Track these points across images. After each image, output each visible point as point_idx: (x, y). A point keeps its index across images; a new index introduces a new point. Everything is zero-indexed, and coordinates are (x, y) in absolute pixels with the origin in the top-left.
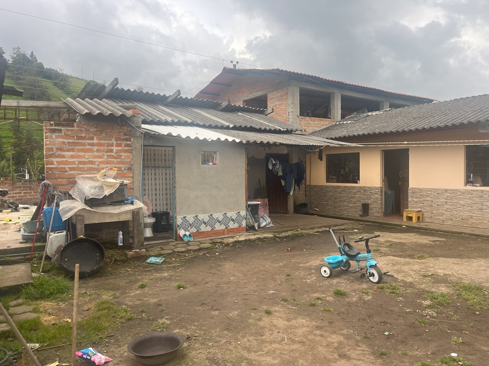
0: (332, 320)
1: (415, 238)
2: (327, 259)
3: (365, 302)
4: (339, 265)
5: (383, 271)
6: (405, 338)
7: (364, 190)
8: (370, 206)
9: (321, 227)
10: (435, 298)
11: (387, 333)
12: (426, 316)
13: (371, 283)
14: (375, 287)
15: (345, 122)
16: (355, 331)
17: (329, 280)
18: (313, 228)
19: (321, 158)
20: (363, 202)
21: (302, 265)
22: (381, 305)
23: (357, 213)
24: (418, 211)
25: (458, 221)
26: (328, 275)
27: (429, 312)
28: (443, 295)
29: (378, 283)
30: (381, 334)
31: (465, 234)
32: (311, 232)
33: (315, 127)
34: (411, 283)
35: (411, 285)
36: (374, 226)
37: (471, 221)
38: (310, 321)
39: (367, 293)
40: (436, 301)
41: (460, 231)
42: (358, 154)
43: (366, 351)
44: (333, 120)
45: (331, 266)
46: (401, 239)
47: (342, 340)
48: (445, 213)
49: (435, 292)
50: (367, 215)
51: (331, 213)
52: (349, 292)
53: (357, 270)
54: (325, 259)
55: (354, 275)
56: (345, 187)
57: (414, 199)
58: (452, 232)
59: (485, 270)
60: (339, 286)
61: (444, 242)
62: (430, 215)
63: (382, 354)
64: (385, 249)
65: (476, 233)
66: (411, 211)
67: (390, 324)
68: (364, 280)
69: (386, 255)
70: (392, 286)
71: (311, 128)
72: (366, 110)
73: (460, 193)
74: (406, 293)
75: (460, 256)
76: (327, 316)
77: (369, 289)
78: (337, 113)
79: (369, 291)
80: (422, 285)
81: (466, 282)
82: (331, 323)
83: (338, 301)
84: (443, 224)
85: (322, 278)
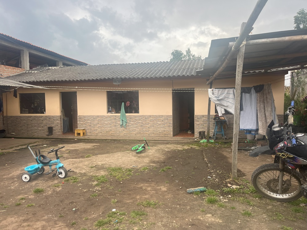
0: (35, 212)
1: (83, 146)
2: (26, 169)
3: (57, 193)
4: (36, 171)
5: (68, 169)
6: (85, 209)
7: (49, 118)
8: (54, 128)
9: (18, 146)
10: (99, 179)
11: (74, 209)
12: (96, 191)
13: (60, 179)
14: (63, 181)
15: (33, 72)
16: (53, 214)
17: (29, 183)
18: (12, 148)
19: (15, 96)
20: (48, 126)
21: (6, 177)
22: (68, 192)
23: (45, 134)
24: (84, 129)
25: (105, 133)
26: (28, 180)
27: (97, 188)
28: (103, 177)
29: (64, 178)
30: (70, 211)
31: (108, 140)
32: (11, 150)
33: (9, 73)
34: (85, 173)
35: (85, 174)
36: (57, 141)
37: (111, 132)
38: (17, 218)
39: (58, 187)
40: (100, 181)
41: (106, 139)
42: (44, 94)
43: (62, 226)
44: (23, 69)
45: (30, 173)
46: (75, 147)
47: (45, 224)
48: (98, 129)
49: (99, 176)
50: (52, 134)
51: (25, 136)
52: (46, 188)
53: (50, 172)
54: (25, 169)
55: (47, 176)
56: (35, 116)
57: (81, 122)
58: (102, 140)
59: (121, 158)
60: (37, 186)
61: (99, 145)
62: (90, 131)
63: (73, 224)
64: (66, 155)
65: (114, 139)
66: (79, 130)
67: (75, 203)
68: (55, 178)
69: (67, 158)
70: (73, 178)
71: (6, 73)
72: (47, 65)
73: (105, 118)
74: (83, 180)
75: (108, 153)
76: (31, 210)
77: (59, 183)
78: (27, 65)
79: (59, 184)
80: (91, 173)
81: (113, 166)
82: (34, 214)
83: (38, 197)
84: (97, 136)
85: (23, 183)
